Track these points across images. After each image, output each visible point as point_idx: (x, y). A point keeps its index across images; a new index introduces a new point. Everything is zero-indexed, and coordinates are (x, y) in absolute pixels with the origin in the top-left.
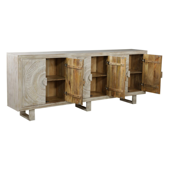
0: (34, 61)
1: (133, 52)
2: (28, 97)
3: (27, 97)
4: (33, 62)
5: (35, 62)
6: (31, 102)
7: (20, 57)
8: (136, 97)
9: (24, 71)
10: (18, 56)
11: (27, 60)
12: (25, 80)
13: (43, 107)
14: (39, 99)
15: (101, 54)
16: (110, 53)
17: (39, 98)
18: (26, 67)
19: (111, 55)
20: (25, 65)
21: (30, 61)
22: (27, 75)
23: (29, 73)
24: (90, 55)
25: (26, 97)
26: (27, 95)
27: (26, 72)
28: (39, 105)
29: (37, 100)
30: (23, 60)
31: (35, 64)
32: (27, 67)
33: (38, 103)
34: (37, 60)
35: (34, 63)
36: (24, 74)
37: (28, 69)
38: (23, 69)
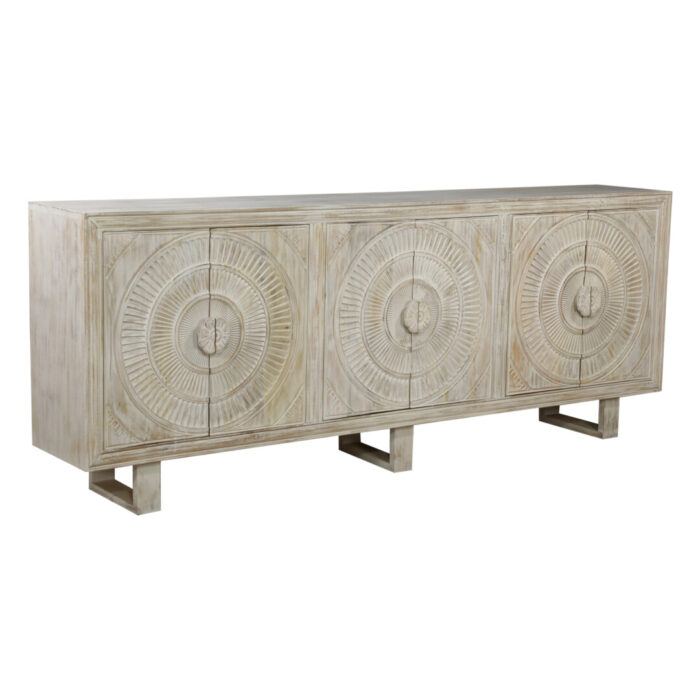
0: (155, 240)
1: (605, 201)
2: (131, 407)
3: (125, 404)
4: (152, 248)
5: (161, 247)
6: (143, 429)
7: (94, 220)
8: (617, 405)
9: (112, 288)
10: (87, 217)
11: (127, 237)
12: (115, 327)
13: (195, 450)
14: (181, 416)
15: (461, 208)
16: (501, 201)
17: (176, 412)
18: (120, 268)
19: (506, 210)
20: (115, 260)
21: (140, 238)
22: (125, 305)
23: (133, 297)
24: (410, 211)
25: (123, 406)
26: (123, 396)
27: (121, 291)
28: (179, 441)
29: (172, 421)
30: (108, 236)
31: (159, 253)
32: (124, 269)
33: (176, 435)
34: (169, 236)
35: (157, 250)
36: (114, 301)
37: (128, 279)
38: (107, 278)
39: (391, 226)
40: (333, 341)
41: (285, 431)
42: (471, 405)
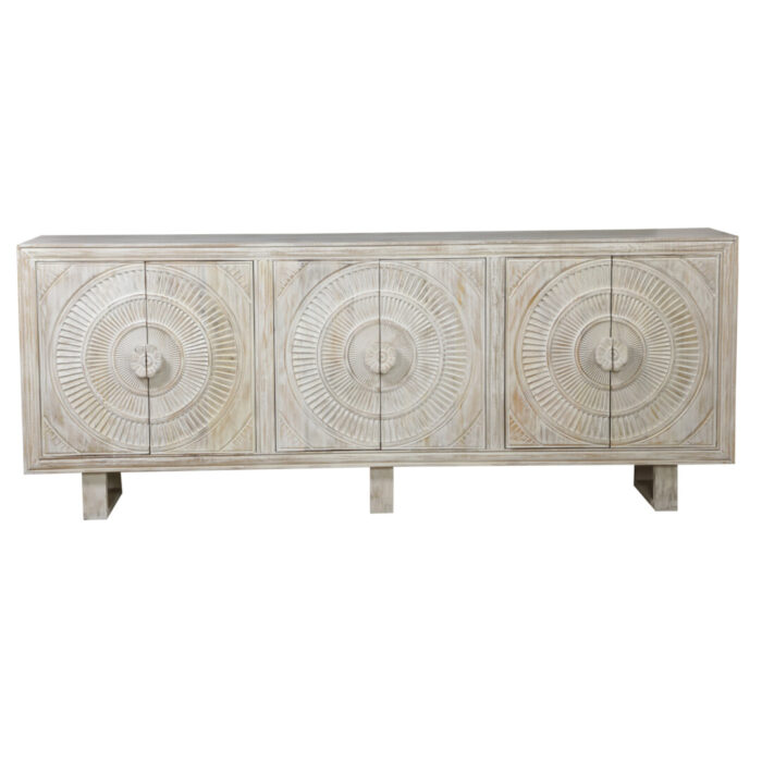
0: (87, 271)
1: (636, 246)
2: (67, 420)
3: (62, 417)
4: (85, 277)
5: (94, 277)
6: (80, 441)
7: (26, 250)
9: (45, 313)
10: (19, 248)
11: (60, 267)
12: (50, 345)
13: (135, 466)
14: (119, 432)
15: (437, 250)
16: (488, 244)
17: (115, 427)
18: (53, 294)
19: (496, 253)
20: (48, 288)
21: (73, 269)
22: (59, 328)
23: (67, 321)
25: (59, 419)
26: (59, 410)
27: (54, 318)
28: (118, 456)
29: (110, 436)
30: (41, 266)
31: (92, 283)
32: (56, 296)
33: (115, 449)
34: (103, 267)
35: (90, 280)
36: (47, 323)
37: (62, 305)
38: (40, 303)
39: (349, 265)
40: (285, 375)
41: (233, 458)
42: (460, 453)
